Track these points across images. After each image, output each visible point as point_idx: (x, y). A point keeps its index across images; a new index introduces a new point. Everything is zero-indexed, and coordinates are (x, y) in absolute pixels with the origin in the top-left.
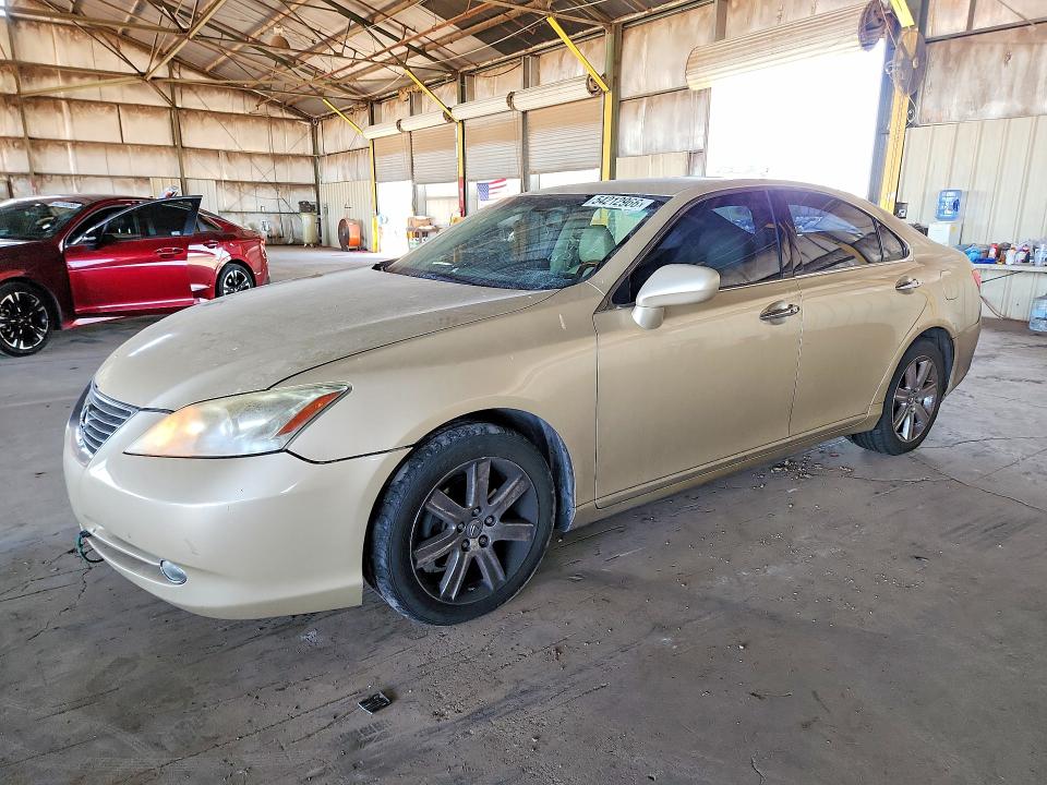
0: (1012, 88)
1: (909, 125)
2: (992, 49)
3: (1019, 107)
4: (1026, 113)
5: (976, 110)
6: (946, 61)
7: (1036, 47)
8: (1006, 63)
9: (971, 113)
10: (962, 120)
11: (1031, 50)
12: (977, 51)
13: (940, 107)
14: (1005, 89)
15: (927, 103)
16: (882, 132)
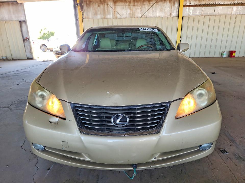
0: (101, 13)
1: (83, 19)
2: (95, 4)
3: (103, 17)
4: (104, 18)
5: (95, 16)
6: (87, 5)
7: (104, 5)
8: (99, 7)
9: (94, 17)
10: (93, 18)
11: (103, 5)
12: (93, 4)
13: (87, 15)
14: (100, 13)
15: (85, 14)
16: (77, 20)
